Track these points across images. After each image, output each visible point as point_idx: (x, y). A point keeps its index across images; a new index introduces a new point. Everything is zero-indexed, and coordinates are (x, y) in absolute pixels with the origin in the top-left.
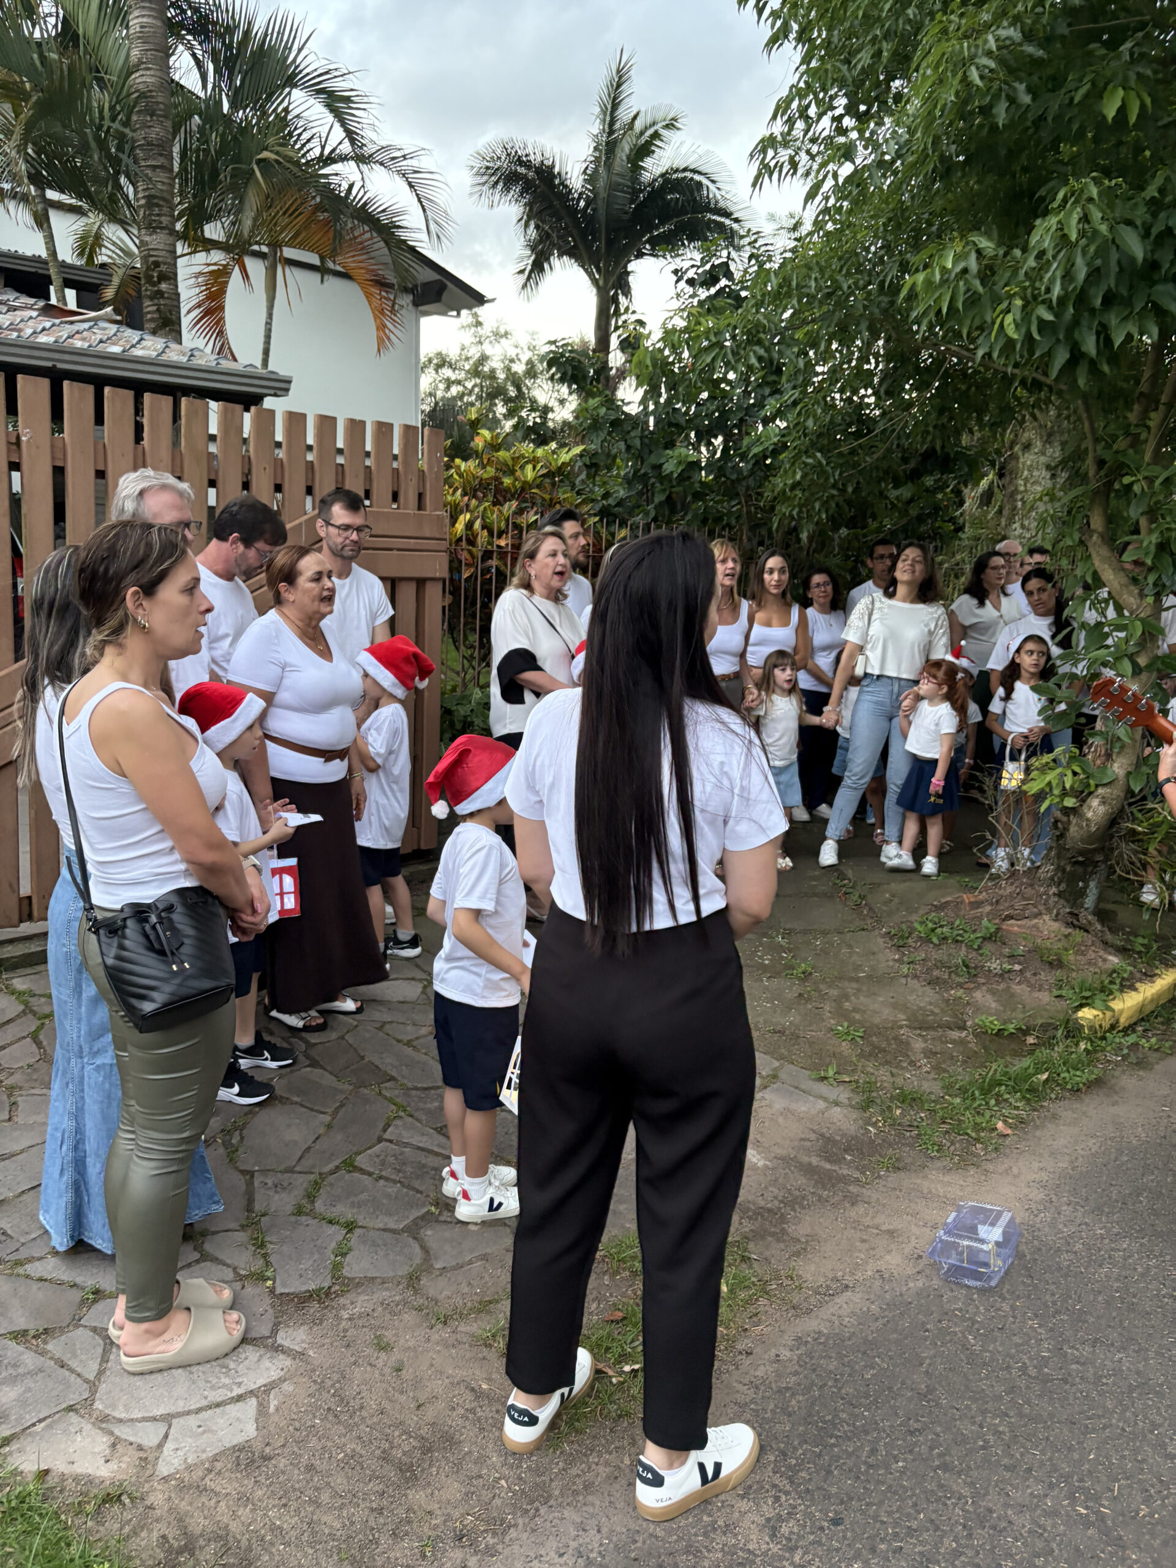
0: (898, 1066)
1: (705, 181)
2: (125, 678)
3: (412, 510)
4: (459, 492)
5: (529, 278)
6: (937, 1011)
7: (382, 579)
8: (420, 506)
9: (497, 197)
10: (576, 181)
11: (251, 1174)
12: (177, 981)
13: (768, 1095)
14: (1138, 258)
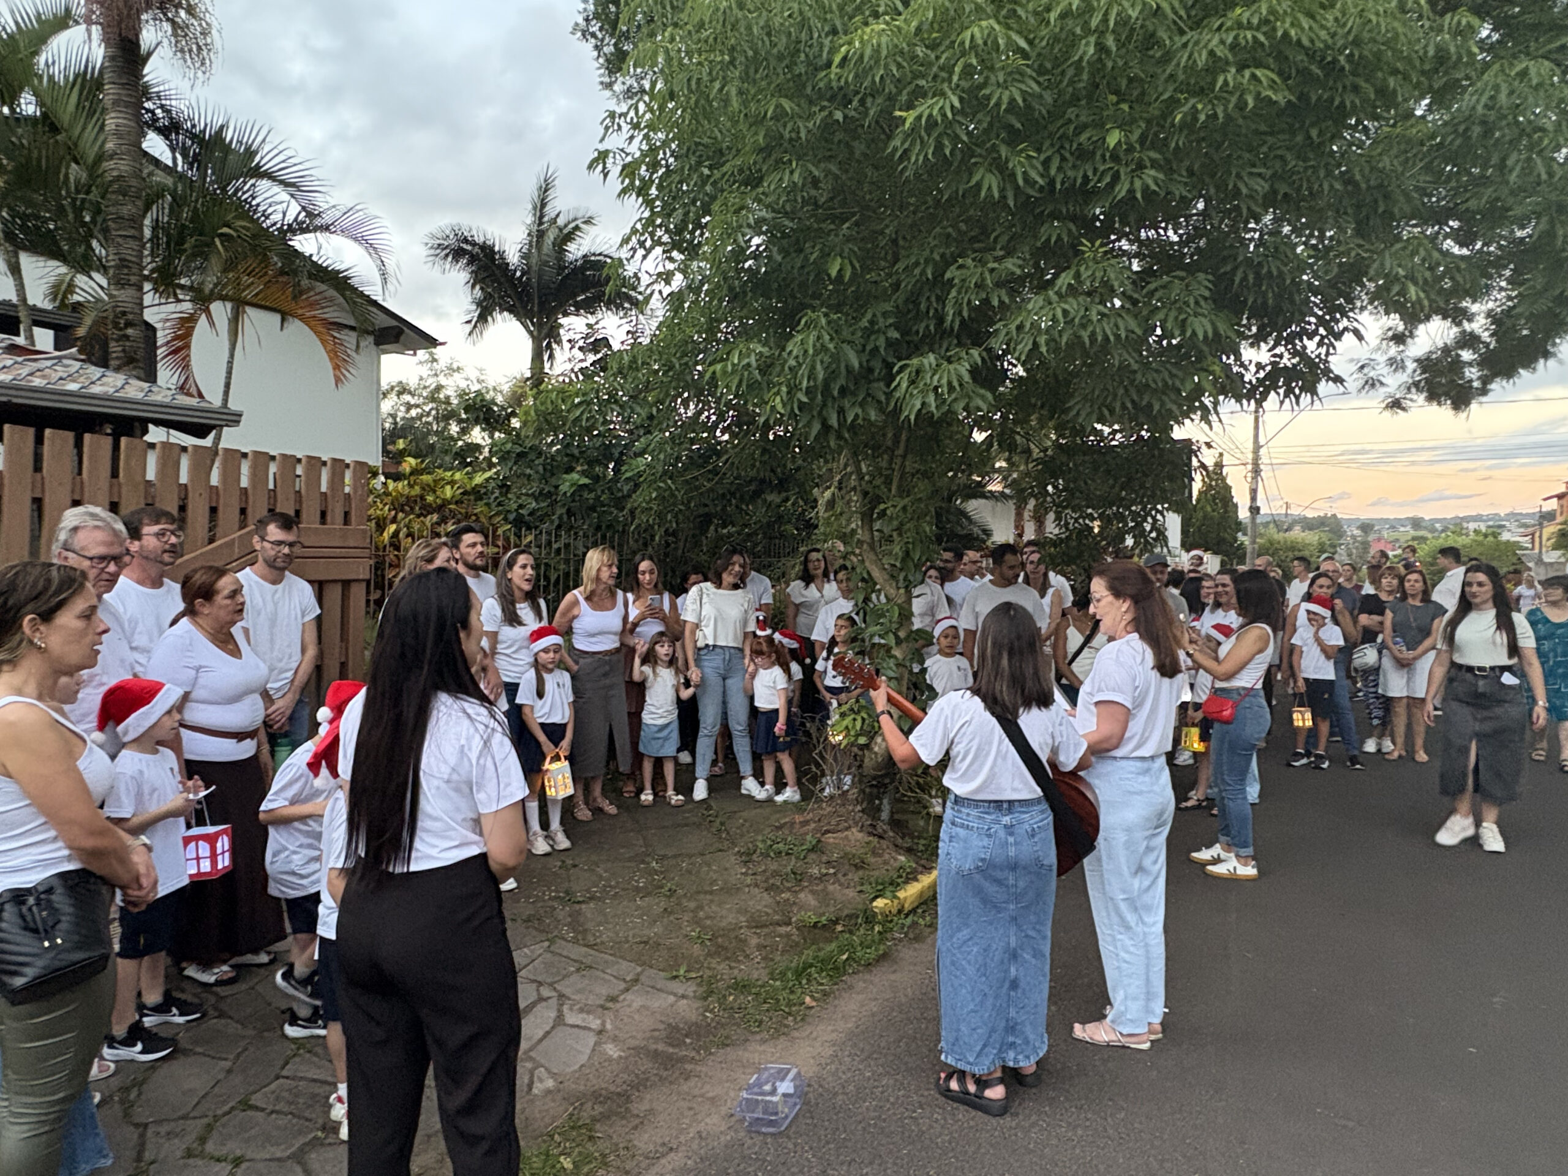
0: (736, 960)
2: (19, 692)
3: (338, 525)
5: (475, 326)
6: (769, 911)
7: (309, 582)
8: (346, 520)
9: (448, 266)
10: (513, 257)
11: (145, 1126)
12: (52, 954)
13: (629, 996)
14: (856, 365)
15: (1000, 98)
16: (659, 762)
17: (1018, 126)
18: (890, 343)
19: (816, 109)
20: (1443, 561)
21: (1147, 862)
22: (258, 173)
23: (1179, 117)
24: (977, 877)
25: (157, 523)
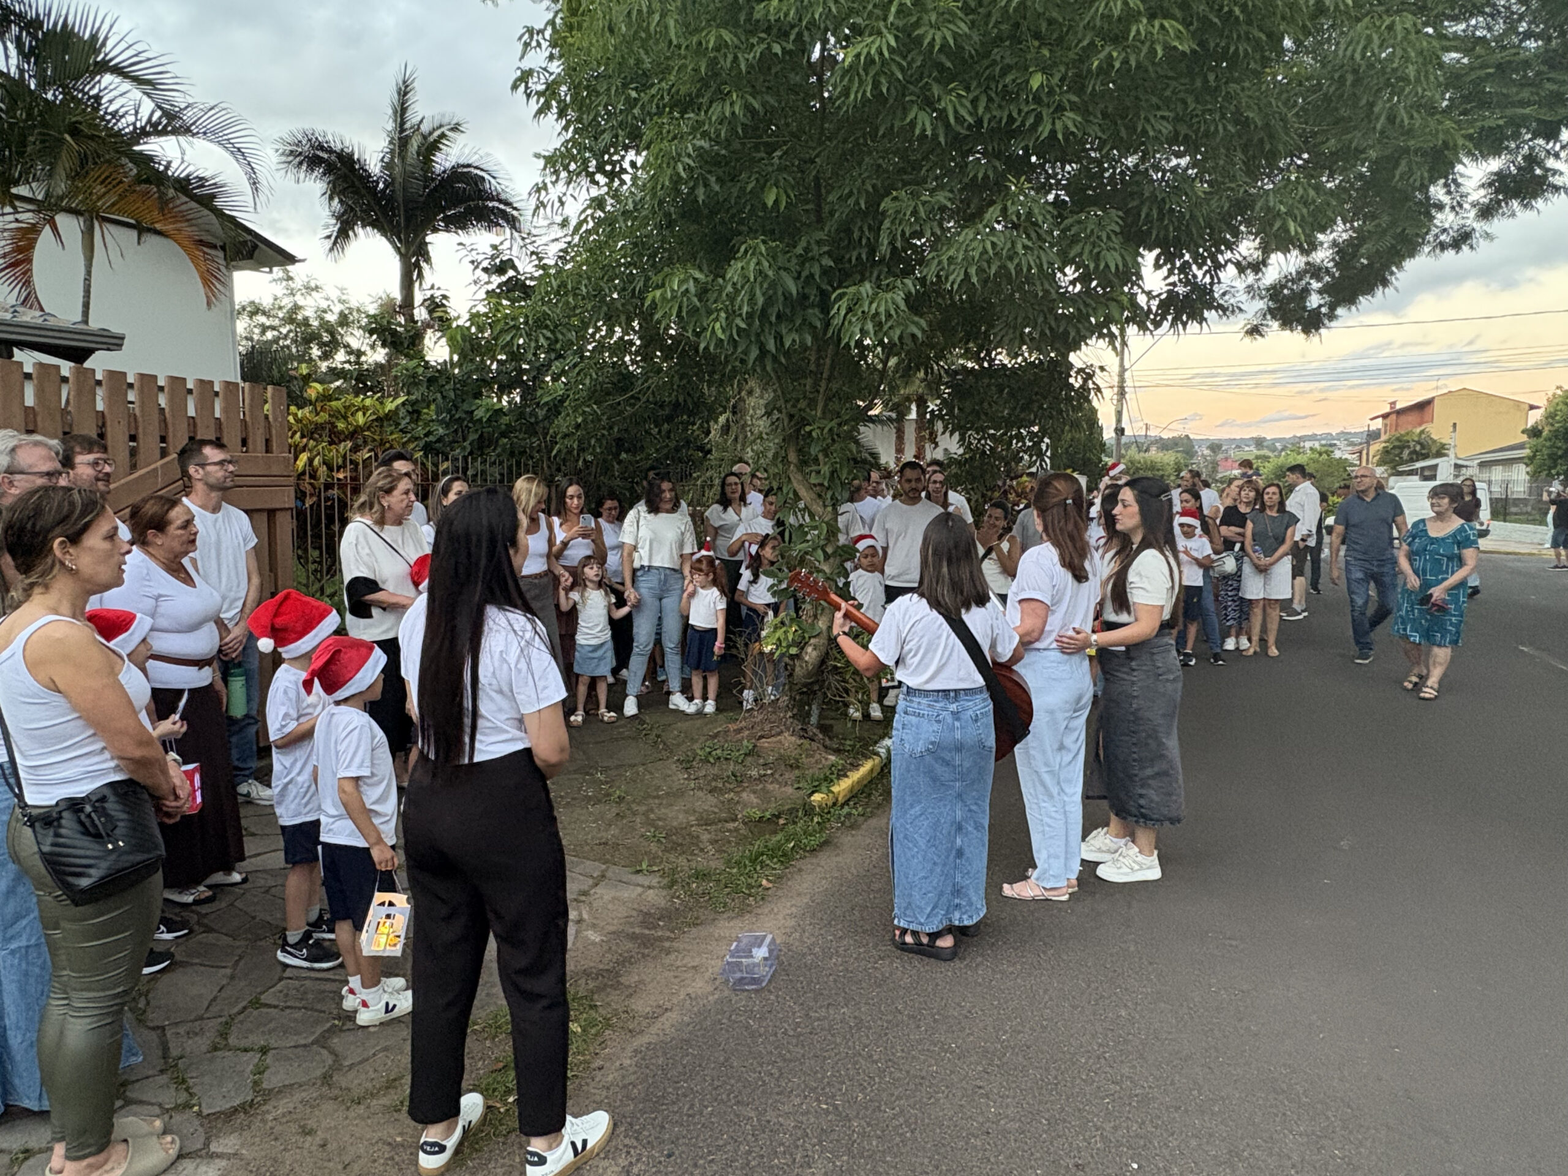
0: (692, 854)
1: (487, 177)
2: (57, 612)
3: (261, 454)
4: (298, 435)
5: (335, 243)
6: (716, 810)
7: (246, 511)
8: (268, 450)
9: (302, 175)
10: (374, 167)
11: (163, 1028)
12: (113, 857)
13: (599, 890)
14: (794, 292)
15: (934, 39)
16: (593, 682)
17: (949, 64)
18: (825, 272)
19: (754, 40)
20: (1291, 477)
21: (1069, 741)
22: (105, 67)
23: (1096, 63)
24: (928, 758)
25: (90, 452)
